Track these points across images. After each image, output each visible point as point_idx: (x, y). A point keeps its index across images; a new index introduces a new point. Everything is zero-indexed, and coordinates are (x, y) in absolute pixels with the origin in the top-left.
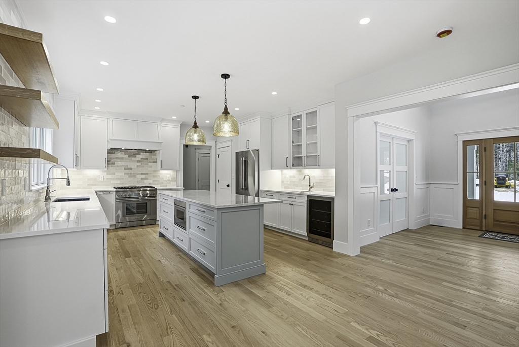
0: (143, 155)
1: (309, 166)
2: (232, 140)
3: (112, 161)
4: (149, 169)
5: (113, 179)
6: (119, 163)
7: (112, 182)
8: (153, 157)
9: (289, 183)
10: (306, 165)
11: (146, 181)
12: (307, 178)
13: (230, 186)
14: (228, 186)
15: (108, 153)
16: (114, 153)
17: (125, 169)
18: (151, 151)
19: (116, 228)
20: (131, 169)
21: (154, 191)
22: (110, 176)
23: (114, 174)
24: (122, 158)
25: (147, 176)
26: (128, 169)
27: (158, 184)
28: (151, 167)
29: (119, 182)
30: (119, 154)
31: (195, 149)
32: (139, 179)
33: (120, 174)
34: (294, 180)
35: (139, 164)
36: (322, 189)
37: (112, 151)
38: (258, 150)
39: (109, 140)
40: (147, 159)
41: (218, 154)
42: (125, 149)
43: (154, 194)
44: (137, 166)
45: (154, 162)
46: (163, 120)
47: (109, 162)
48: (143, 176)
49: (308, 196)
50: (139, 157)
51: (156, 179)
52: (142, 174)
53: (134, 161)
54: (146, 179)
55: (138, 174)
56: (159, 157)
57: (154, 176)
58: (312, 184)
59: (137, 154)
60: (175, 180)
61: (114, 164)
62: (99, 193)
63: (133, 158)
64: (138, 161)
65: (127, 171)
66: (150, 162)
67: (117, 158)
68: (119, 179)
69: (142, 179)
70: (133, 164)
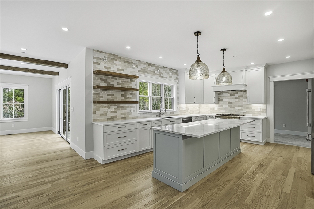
0: (239, 94)
3: (221, 98)
4: (244, 103)
5: (222, 109)
6: (224, 100)
8: (246, 95)
11: (241, 111)
16: (222, 94)
17: (228, 103)
20: (232, 103)
22: (220, 108)
23: (222, 106)
24: (227, 97)
25: (242, 108)
26: (230, 103)
28: (245, 101)
30: (225, 95)
32: (237, 109)
33: (226, 106)
37: (219, 94)
40: (243, 96)
42: (223, 91)
44: (236, 101)
47: (219, 99)
48: (240, 108)
50: (236, 95)
52: (239, 106)
53: (234, 98)
54: (242, 110)
55: (236, 106)
57: (247, 108)
59: (235, 93)
60: (266, 111)
61: (222, 100)
62: (208, 117)
63: (233, 96)
64: (236, 98)
65: (229, 105)
66: (245, 98)
67: (224, 97)
68: (225, 109)
69: (239, 109)
70: (233, 100)
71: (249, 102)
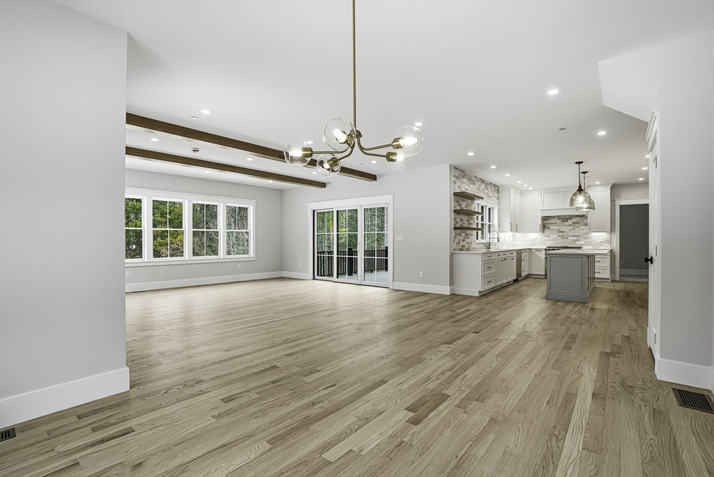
0: (574, 220)
3: (547, 226)
4: (581, 232)
5: (548, 240)
6: (552, 227)
7: (548, 242)
8: (584, 221)
11: (577, 242)
15: (542, 220)
16: (548, 220)
17: (559, 232)
18: (581, 216)
20: (563, 232)
22: (546, 238)
23: (549, 236)
24: (556, 224)
25: (579, 238)
26: (561, 232)
28: (583, 230)
29: (553, 243)
30: (552, 221)
33: (554, 236)
35: (571, 227)
37: (545, 219)
39: (541, 211)
40: (578, 223)
44: (569, 229)
45: (585, 225)
47: (544, 227)
48: (575, 238)
50: (570, 222)
51: (587, 240)
52: (574, 236)
53: (566, 225)
54: (577, 240)
55: (570, 236)
56: (590, 221)
57: (585, 238)
59: (569, 219)
60: (610, 241)
61: (549, 228)
63: (566, 223)
64: (570, 225)
65: (561, 234)
66: (582, 225)
67: (551, 223)
68: (552, 240)
69: (573, 240)
70: (565, 228)
71: (591, 230)
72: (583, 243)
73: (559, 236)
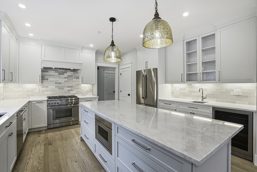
0: (69, 73)
1: (204, 80)
2: (132, 63)
3: (46, 77)
4: (74, 83)
5: (47, 91)
6: (50, 79)
7: (46, 93)
8: (76, 75)
9: (179, 93)
10: (201, 80)
11: (71, 92)
12: (201, 90)
13: (130, 95)
14: (129, 95)
15: (42, 71)
16: (48, 72)
17: (56, 83)
18: (74, 70)
19: (48, 129)
20: (60, 83)
21: (77, 99)
22: (44, 89)
23: (47, 87)
24: (54, 76)
25: (72, 88)
26: (58, 83)
27: (80, 94)
29: (51, 93)
30: (52, 73)
31: (104, 70)
32: (66, 90)
33: (52, 87)
34: (183, 91)
35: (66, 80)
36: (215, 100)
37: (45, 70)
38: (157, 69)
39: (42, 61)
40: (72, 76)
41: (120, 73)
42: (55, 68)
43: (77, 102)
44: (65, 81)
45: (77, 78)
46: (83, 48)
47: (43, 78)
48: (69, 89)
49: (214, 108)
50: (66, 75)
51: (78, 90)
52: (68, 87)
53: (62, 78)
54: (71, 90)
55: (65, 87)
56: (81, 75)
57: (77, 88)
58: (204, 96)
59: (64, 72)
60: (92, 91)
61: (48, 79)
62: (34, 102)
63: (62, 76)
64: (65, 78)
65: (57, 85)
66: (74, 78)
67: (50, 75)
68: (51, 91)
69: (68, 90)
70: (61, 79)
71: (82, 83)
72: (75, 92)
73: (56, 87)
